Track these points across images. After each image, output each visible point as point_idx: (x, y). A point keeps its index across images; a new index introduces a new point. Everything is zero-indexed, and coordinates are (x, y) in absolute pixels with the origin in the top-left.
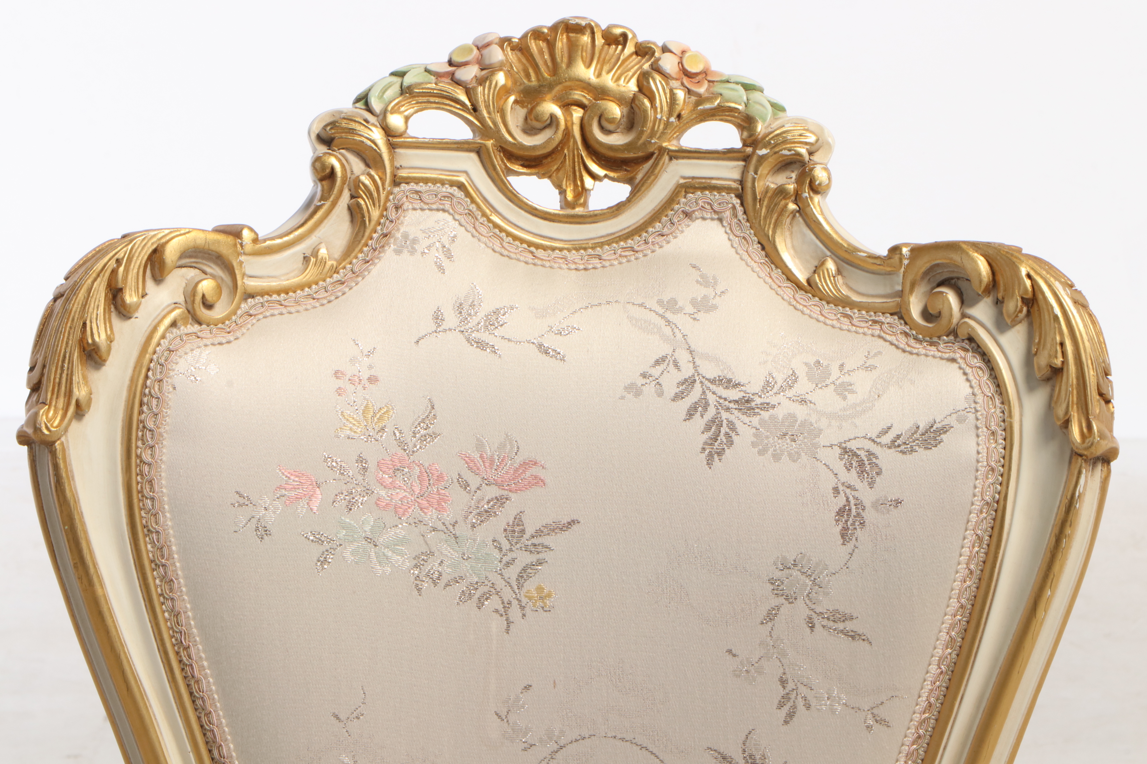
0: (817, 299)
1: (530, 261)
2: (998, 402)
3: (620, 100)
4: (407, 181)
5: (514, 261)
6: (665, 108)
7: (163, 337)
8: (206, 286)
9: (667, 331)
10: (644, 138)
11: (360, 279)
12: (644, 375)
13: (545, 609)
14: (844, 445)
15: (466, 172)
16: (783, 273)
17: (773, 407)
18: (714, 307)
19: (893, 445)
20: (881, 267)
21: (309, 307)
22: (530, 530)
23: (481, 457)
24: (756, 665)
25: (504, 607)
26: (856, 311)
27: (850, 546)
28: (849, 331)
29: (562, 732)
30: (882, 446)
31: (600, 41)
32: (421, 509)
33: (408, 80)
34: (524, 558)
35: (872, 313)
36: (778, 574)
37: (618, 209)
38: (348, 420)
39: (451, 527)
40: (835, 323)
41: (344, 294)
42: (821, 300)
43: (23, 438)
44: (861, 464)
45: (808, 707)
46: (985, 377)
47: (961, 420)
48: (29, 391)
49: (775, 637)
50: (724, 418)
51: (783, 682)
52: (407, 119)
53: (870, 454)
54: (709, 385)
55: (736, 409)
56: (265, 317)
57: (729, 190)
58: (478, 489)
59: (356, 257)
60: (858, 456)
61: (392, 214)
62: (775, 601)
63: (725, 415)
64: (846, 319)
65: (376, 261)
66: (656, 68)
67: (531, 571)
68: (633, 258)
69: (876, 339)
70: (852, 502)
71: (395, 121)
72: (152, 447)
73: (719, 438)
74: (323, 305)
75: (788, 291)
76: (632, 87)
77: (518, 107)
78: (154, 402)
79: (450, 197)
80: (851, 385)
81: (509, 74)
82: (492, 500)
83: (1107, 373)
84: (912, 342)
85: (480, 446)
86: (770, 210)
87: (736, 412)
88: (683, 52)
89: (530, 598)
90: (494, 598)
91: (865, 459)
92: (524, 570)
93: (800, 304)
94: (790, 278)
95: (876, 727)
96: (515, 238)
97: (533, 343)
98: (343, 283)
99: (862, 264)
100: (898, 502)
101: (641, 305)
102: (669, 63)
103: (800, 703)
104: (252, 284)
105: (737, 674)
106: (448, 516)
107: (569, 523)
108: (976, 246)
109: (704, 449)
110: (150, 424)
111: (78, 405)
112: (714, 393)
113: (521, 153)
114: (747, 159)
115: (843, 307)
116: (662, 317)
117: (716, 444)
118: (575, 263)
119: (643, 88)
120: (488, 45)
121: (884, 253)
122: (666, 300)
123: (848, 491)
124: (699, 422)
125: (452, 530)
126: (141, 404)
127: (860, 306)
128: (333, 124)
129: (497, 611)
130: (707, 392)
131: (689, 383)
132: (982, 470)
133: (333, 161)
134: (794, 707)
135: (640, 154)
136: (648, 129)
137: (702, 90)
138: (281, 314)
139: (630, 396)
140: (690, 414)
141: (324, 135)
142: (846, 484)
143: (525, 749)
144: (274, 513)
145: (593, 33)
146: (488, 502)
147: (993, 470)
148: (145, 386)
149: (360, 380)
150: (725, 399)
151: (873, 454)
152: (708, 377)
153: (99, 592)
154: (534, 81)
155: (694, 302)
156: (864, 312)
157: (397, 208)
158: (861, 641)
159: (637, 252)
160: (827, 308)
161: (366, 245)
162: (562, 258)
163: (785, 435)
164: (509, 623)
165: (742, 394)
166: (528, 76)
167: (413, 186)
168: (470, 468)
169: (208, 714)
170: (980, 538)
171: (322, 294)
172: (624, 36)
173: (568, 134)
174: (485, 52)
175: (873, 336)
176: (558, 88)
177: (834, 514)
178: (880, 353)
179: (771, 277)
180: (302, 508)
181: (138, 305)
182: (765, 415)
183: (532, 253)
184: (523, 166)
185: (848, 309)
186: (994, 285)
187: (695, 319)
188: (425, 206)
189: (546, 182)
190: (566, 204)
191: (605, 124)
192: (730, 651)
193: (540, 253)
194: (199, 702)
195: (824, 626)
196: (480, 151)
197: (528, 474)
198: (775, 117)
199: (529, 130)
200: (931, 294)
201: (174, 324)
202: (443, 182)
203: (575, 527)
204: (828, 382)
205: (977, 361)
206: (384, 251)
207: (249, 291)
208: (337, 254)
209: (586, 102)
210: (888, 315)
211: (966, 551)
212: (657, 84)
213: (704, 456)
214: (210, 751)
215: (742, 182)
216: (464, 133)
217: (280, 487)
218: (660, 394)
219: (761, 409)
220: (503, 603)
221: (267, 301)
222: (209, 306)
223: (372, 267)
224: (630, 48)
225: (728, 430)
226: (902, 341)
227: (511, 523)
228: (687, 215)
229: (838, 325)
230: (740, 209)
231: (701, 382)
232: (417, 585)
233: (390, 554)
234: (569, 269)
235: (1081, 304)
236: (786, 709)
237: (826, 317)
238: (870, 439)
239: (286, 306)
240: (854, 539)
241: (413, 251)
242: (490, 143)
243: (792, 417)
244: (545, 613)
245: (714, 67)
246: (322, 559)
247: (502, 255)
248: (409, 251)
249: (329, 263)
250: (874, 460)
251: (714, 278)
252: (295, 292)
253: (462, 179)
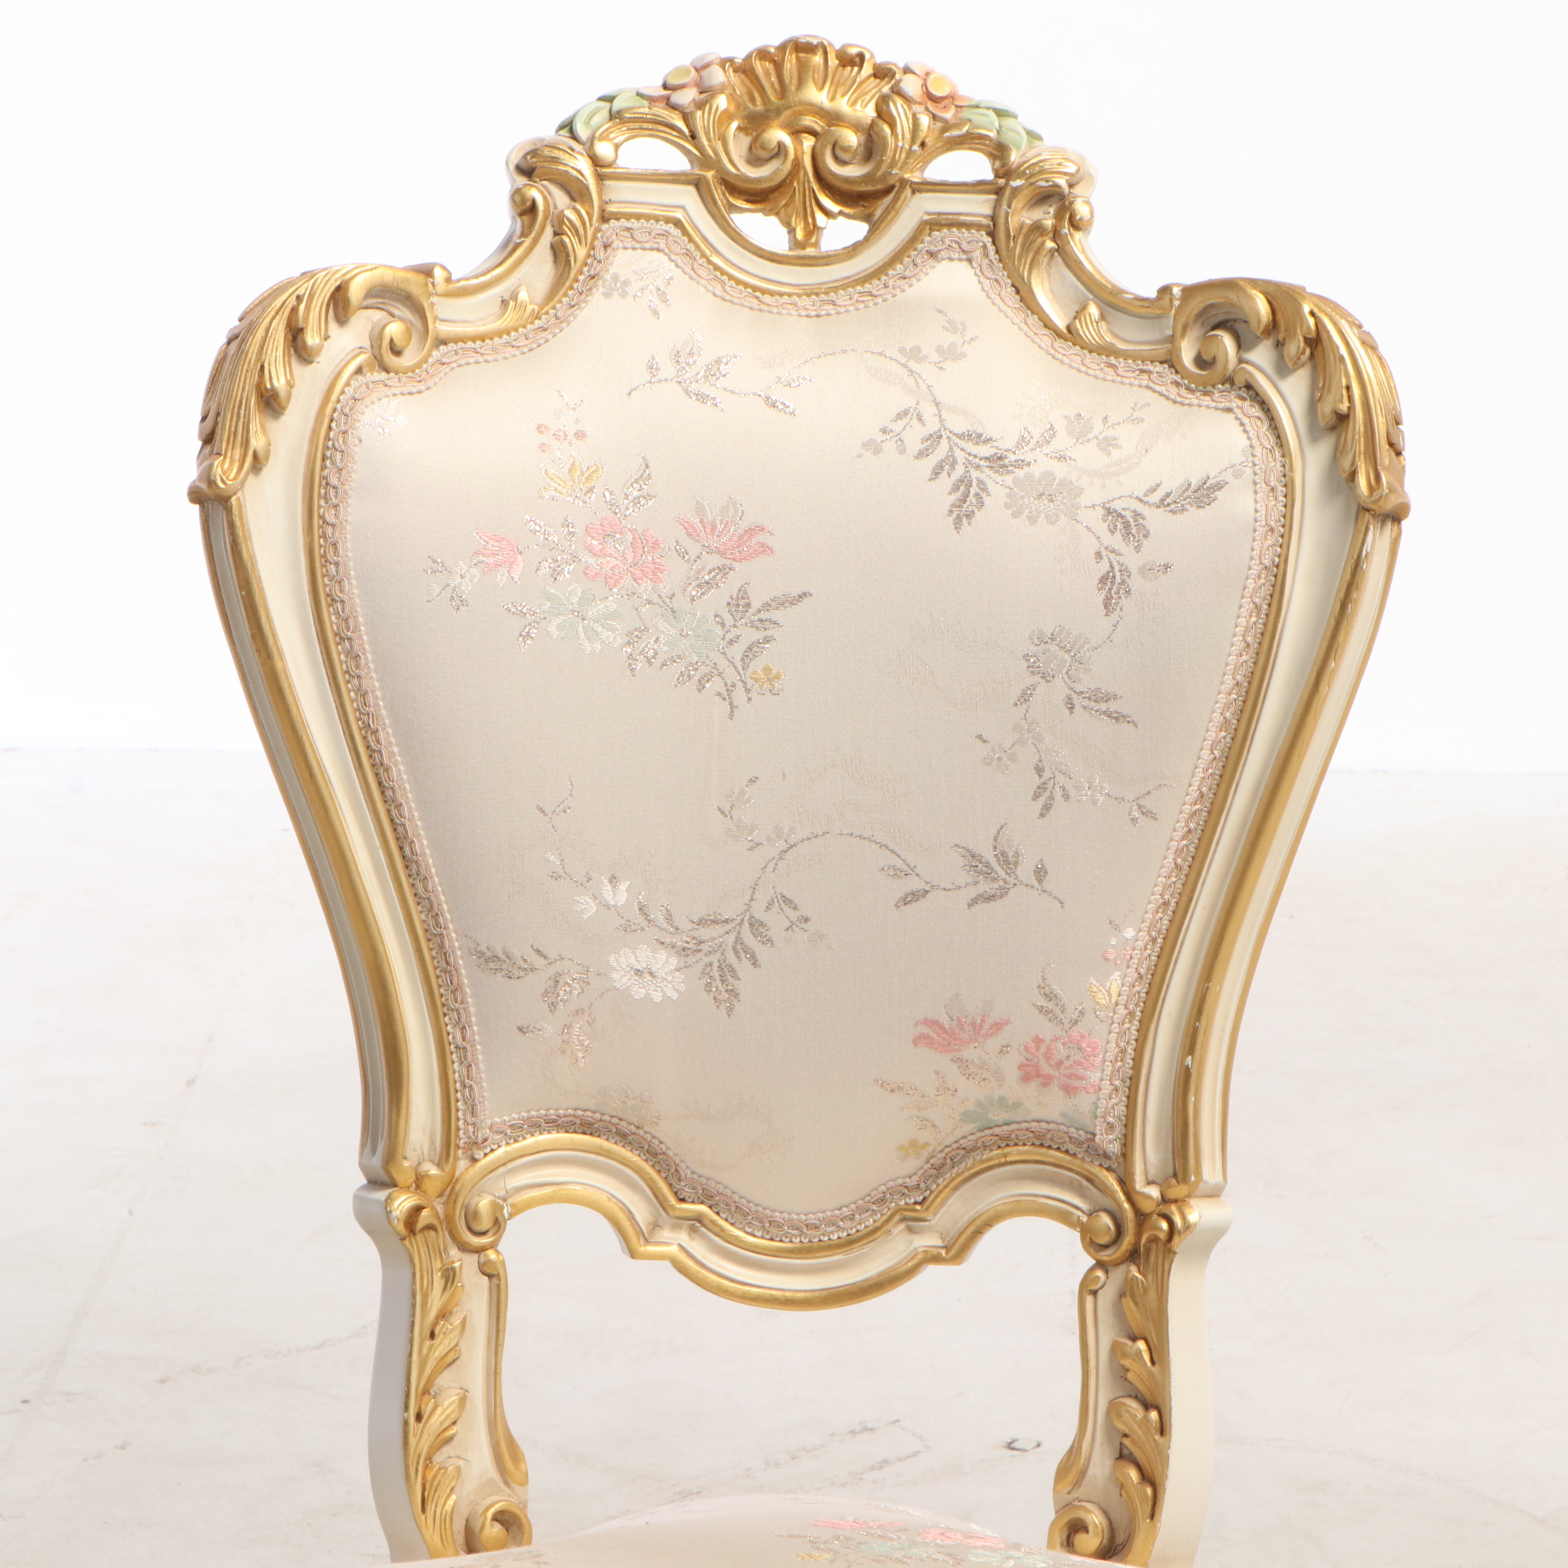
0: (1078, 347)
1: (756, 306)
2: (1278, 454)
3: (856, 127)
4: (617, 216)
5: (737, 306)
6: (908, 135)
7: (348, 384)
8: (394, 329)
9: (910, 382)
10: (883, 168)
11: (564, 325)
12: (884, 431)
13: (773, 692)
14: (1107, 505)
15: (683, 207)
16: (1040, 319)
17: (1029, 464)
18: (963, 355)
19: (1162, 503)
20: (1150, 310)
21: (508, 355)
22: (756, 604)
23: (702, 522)
24: (1009, 751)
25: (728, 690)
26: (1121, 360)
27: (1114, 617)
28: (1113, 381)
29: (792, 830)
30: (1150, 505)
31: (833, 62)
32: (635, 580)
33: (617, 105)
34: (750, 636)
35: (1140, 362)
36: (1034, 649)
37: (855, 249)
38: (552, 479)
39: (668, 601)
40: (1098, 373)
41: (547, 341)
42: (1082, 348)
43: (196, 496)
44: (1127, 525)
45: (1066, 797)
46: (1264, 427)
47: (1238, 475)
48: (200, 443)
49: (1030, 719)
50: (973, 477)
51: (1039, 770)
52: (617, 147)
53: (1137, 515)
54: (957, 440)
55: (987, 467)
56: (459, 366)
57: (979, 227)
58: (698, 557)
59: (560, 302)
60: (1122, 517)
61: (600, 253)
62: (1030, 680)
63: (974, 474)
64: (1110, 369)
65: (583, 305)
66: (897, 91)
67: (757, 650)
68: (871, 304)
69: (1144, 389)
70: (1117, 568)
71: (604, 149)
72: (336, 506)
73: (968, 500)
74: (523, 353)
75: (1046, 339)
76: (869, 112)
77: (741, 135)
78: (338, 456)
79: (666, 234)
80: (1115, 439)
81: (732, 97)
82: (714, 570)
83: (1398, 422)
84: (1184, 392)
85: (700, 509)
86: (1025, 249)
87: (987, 470)
88: (927, 74)
89: (756, 680)
90: (716, 679)
91: (1132, 521)
92: (750, 648)
93: (1059, 352)
94: (1047, 324)
95: (1142, 819)
96: (738, 282)
97: (760, 396)
98: (545, 330)
99: (1127, 307)
100: (1167, 567)
101: (881, 354)
102: (911, 86)
103: (1058, 793)
104: (445, 329)
105: (987, 762)
106: (664, 588)
107: (800, 596)
108: (1254, 283)
109: (951, 512)
110: (334, 481)
111: (255, 456)
112: (962, 449)
113: (745, 185)
114: (999, 191)
115: (1107, 356)
116: (905, 366)
117: (965, 506)
118: (807, 309)
119: (883, 113)
120: (707, 66)
121: (1153, 294)
122: (908, 349)
123: (1112, 556)
124: (946, 482)
125: (669, 603)
126: (324, 459)
127: (1125, 355)
128: (534, 153)
129: (719, 694)
130: (955, 448)
131: (935, 438)
132: (1261, 530)
133: (534, 193)
134: (1051, 798)
135: (880, 187)
136: (887, 158)
137: (949, 115)
138: (477, 362)
139: (868, 454)
140: (936, 473)
141: (523, 165)
142: (1110, 548)
143: (751, 849)
144: (471, 581)
145: (826, 53)
146: (710, 572)
147: (1272, 530)
148: (327, 438)
149: (566, 435)
150: (975, 456)
151: (1140, 515)
152: (955, 431)
153: (279, 665)
154: (759, 107)
155: (940, 350)
156: (1130, 361)
157: (606, 247)
158: (1126, 723)
159: (876, 296)
160: (1089, 358)
161: (572, 288)
162: (791, 304)
163: (1042, 495)
164: (733, 707)
165: (994, 450)
166: (752, 99)
167: (623, 222)
168: (689, 535)
169: (399, 806)
170: (1257, 607)
171: (522, 342)
172: (861, 56)
173: (797, 164)
174: (704, 73)
175: (1140, 386)
176: (786, 114)
177: (1096, 582)
178: (1148, 404)
179: (1026, 323)
180: (501, 576)
181: (320, 348)
182: (1020, 473)
183: (757, 298)
184: (748, 201)
185: (1112, 358)
186: (1273, 326)
187: (941, 368)
188: (638, 245)
189: (773, 220)
190: (796, 244)
191: (839, 153)
192: (980, 737)
193: (767, 298)
194: (389, 793)
195: (1084, 708)
196: (699, 184)
197: (754, 541)
198: (1030, 146)
199: (754, 160)
200: (1205, 339)
201: (359, 371)
202: (657, 219)
203: (806, 600)
204: (1090, 436)
205: (1256, 411)
206: (592, 295)
207: (442, 336)
208: (539, 298)
209: (818, 129)
210: (1158, 364)
211: (1242, 621)
212: (898, 108)
213: (951, 519)
214: (401, 848)
215: (993, 218)
216: (680, 163)
217: (477, 553)
218: (902, 451)
219: (1016, 467)
220: (726, 685)
221: (461, 349)
222: (397, 352)
223: (577, 312)
224: (867, 69)
225: (978, 490)
226: (1173, 392)
227: (735, 596)
228: (932, 255)
229: (1102, 375)
230: (991, 249)
231: (948, 438)
232: (630, 665)
233: (600, 629)
234: (800, 316)
235: (1370, 345)
236: (1042, 800)
237: (1088, 367)
238: (1137, 498)
239: (482, 354)
240: (1118, 609)
241: (624, 295)
242: (710, 174)
243: (1050, 475)
244: (773, 697)
245: (962, 91)
246: (524, 634)
247: (724, 300)
248: (619, 295)
249: (530, 307)
250: (1141, 521)
251: (963, 324)
252: (491, 339)
253: (679, 215)
